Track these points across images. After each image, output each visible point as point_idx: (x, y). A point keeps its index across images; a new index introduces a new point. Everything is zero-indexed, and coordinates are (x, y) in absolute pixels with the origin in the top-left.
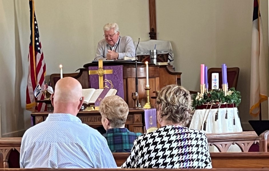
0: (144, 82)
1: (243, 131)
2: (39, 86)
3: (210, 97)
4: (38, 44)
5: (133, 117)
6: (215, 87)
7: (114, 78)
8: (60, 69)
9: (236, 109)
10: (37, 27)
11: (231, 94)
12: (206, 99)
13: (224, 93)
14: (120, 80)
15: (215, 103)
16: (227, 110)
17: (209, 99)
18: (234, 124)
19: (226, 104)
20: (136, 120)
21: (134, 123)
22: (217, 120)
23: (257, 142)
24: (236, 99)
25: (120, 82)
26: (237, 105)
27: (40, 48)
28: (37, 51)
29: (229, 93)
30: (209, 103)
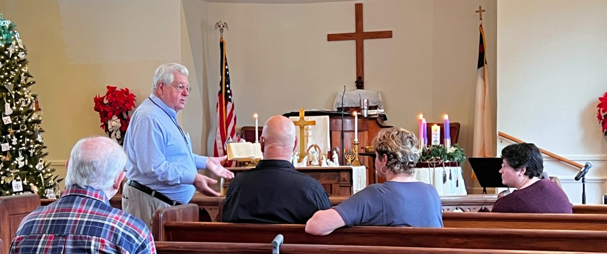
0: (351, 136)
1: (468, 194)
2: (231, 138)
3: (430, 154)
4: (229, 91)
5: (339, 175)
6: (436, 142)
8: (255, 119)
9: (459, 170)
10: (228, 73)
11: (454, 151)
12: (425, 156)
13: (446, 150)
15: (436, 161)
16: (451, 169)
17: (429, 156)
18: (457, 186)
19: (448, 163)
20: (342, 180)
21: (339, 181)
23: (485, 208)
24: (460, 157)
27: (231, 96)
28: (228, 100)
29: (451, 150)
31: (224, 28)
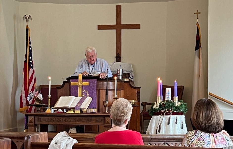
0: (112, 93)
2: (32, 93)
3: (164, 106)
4: (31, 61)
5: (104, 120)
6: (168, 98)
7: (90, 89)
8: (49, 81)
9: (183, 116)
10: (31, 49)
11: (180, 105)
12: (161, 108)
13: (175, 104)
14: (94, 91)
15: (168, 111)
16: (177, 117)
17: (164, 108)
18: (182, 128)
19: (176, 113)
20: (106, 122)
21: (104, 124)
22: (169, 124)
24: (184, 109)
25: (94, 92)
26: (185, 113)
27: (33, 64)
28: (30, 67)
29: (178, 104)
30: (163, 111)
31: (29, 19)
